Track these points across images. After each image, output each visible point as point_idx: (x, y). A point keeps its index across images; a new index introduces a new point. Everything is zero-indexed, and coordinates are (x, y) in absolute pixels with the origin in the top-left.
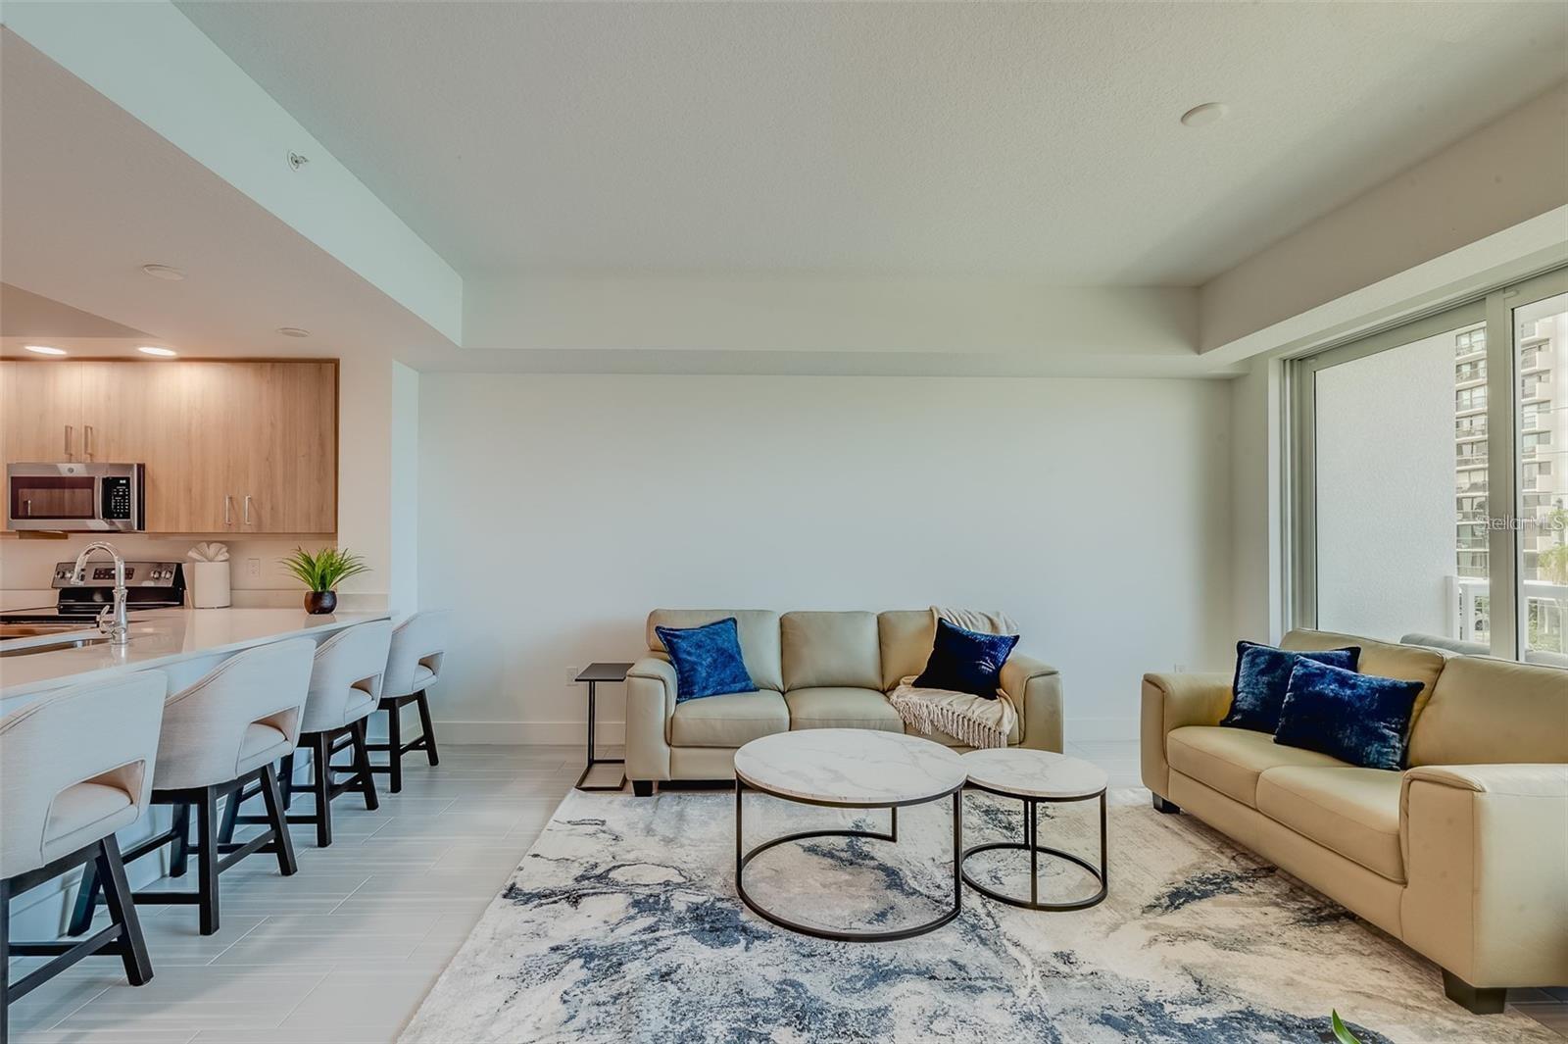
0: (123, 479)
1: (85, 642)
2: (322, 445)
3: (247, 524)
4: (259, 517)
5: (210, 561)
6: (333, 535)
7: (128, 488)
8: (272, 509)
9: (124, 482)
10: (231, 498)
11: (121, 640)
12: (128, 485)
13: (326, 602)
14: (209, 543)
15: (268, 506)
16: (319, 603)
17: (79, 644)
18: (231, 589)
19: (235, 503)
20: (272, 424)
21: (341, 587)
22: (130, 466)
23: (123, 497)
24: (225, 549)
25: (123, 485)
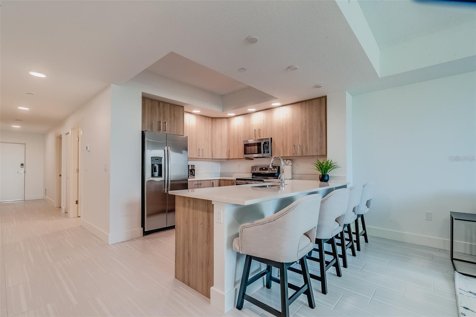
0: (267, 142)
1: (269, 186)
2: (321, 126)
3: (299, 153)
4: (302, 151)
5: (287, 165)
6: (325, 156)
7: (269, 144)
8: (306, 148)
9: (268, 143)
10: (294, 146)
11: (283, 185)
12: (268, 144)
13: (326, 178)
14: (287, 160)
15: (304, 147)
16: (324, 179)
17: (268, 186)
18: (292, 174)
19: (295, 147)
20: (305, 121)
21: (330, 173)
22: (268, 139)
23: (267, 147)
24: (291, 162)
25: (267, 144)
